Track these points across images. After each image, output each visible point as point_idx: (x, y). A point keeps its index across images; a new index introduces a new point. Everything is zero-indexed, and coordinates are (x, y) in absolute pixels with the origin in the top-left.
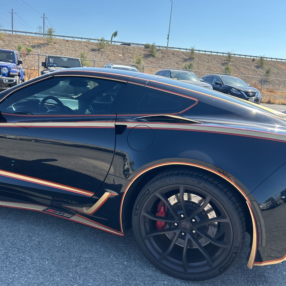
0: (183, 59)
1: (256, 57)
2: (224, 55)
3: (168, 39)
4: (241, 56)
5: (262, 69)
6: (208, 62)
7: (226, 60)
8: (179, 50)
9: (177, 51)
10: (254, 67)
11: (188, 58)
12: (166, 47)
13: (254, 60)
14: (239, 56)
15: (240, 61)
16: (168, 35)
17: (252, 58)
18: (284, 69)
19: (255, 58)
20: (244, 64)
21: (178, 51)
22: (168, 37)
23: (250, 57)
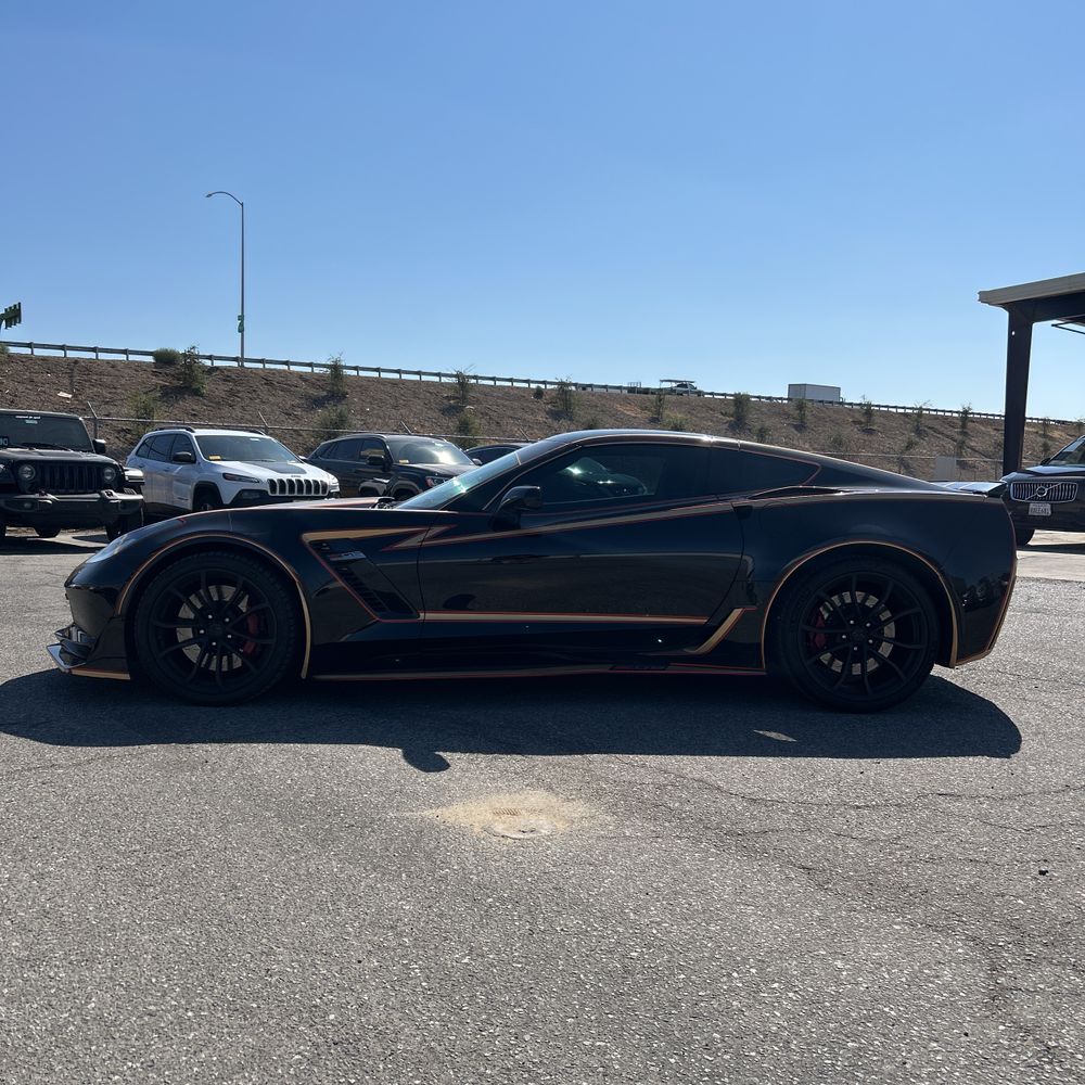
0: (307, 397)
1: (544, 382)
2: (444, 380)
3: (241, 330)
4: (498, 383)
5: (571, 420)
6: (395, 407)
7: (454, 398)
8: (285, 367)
9: (279, 371)
10: (544, 415)
11: (325, 393)
12: (235, 359)
13: (539, 393)
14: (492, 383)
15: (498, 397)
16: (241, 318)
17: (533, 386)
18: (635, 418)
19: (543, 386)
20: (513, 409)
21: (284, 371)
22: (241, 325)
23: (526, 385)
